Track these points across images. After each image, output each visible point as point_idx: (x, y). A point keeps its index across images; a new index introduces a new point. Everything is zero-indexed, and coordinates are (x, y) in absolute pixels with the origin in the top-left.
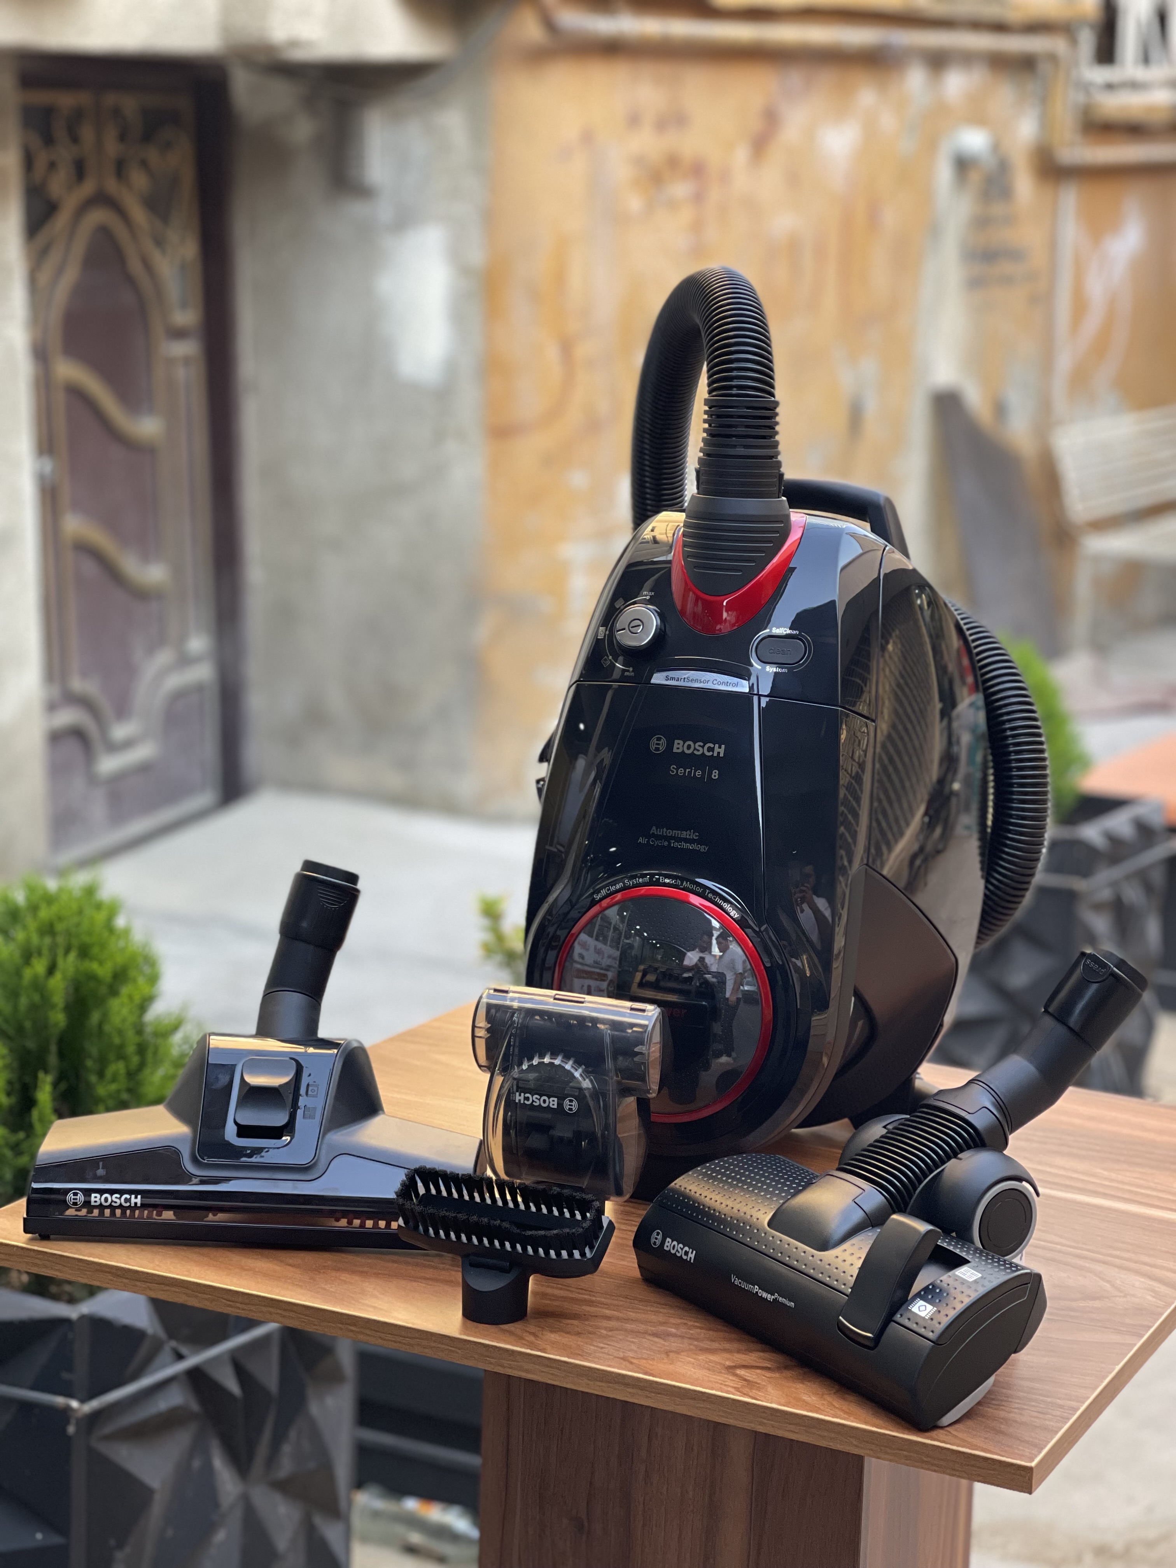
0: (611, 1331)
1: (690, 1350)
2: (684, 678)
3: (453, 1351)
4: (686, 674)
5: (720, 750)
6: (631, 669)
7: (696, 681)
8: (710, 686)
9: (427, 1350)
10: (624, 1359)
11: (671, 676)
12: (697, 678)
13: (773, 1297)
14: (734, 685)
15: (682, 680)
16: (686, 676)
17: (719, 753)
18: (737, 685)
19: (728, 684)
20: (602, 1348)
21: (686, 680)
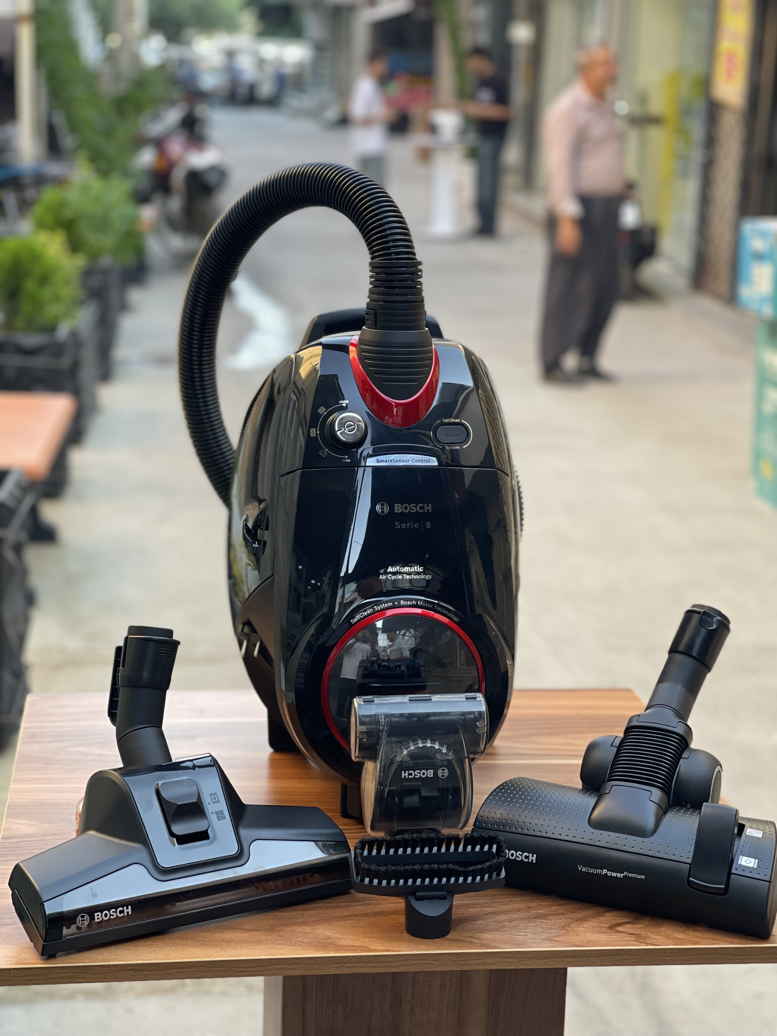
0: (510, 922)
1: (572, 923)
2: (391, 460)
3: (431, 964)
4: (391, 457)
5: (429, 508)
6: (346, 457)
7: (400, 461)
8: (410, 463)
9: (409, 968)
10: (547, 939)
11: (380, 459)
12: (400, 459)
13: (622, 875)
14: (427, 461)
15: (390, 461)
16: (391, 458)
17: (428, 510)
18: (429, 461)
19: (423, 461)
20: (525, 936)
21: (392, 461)
